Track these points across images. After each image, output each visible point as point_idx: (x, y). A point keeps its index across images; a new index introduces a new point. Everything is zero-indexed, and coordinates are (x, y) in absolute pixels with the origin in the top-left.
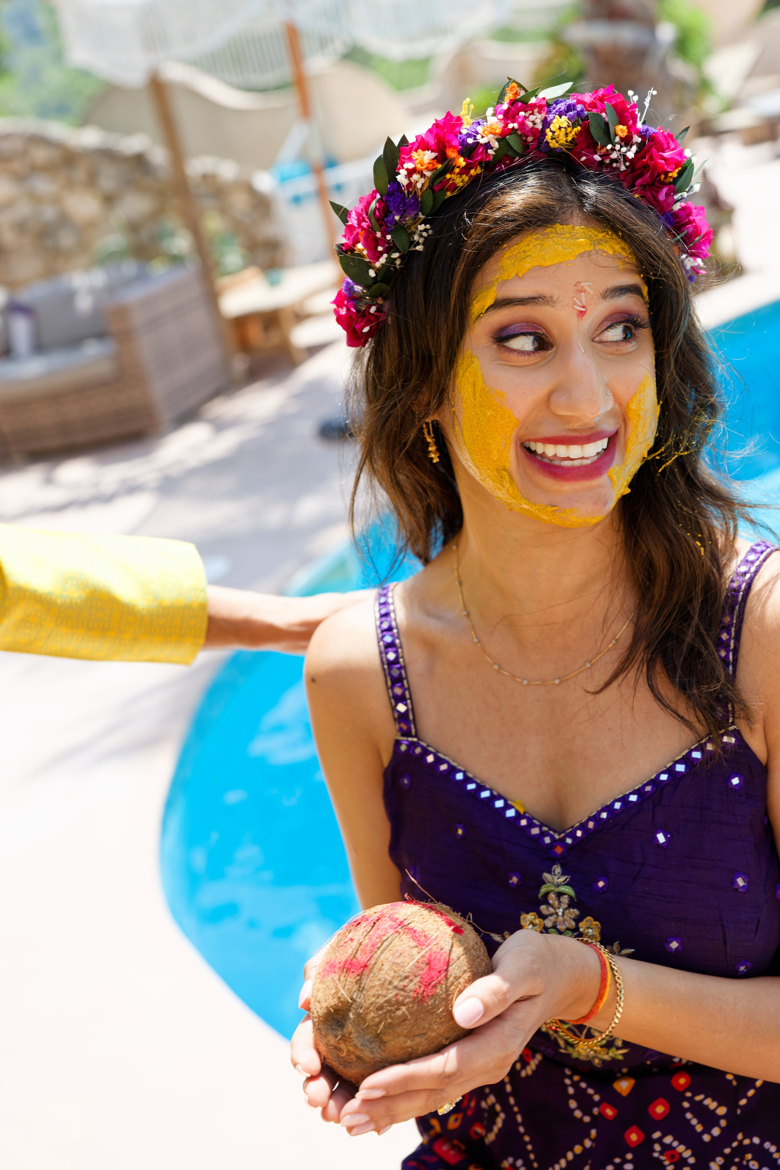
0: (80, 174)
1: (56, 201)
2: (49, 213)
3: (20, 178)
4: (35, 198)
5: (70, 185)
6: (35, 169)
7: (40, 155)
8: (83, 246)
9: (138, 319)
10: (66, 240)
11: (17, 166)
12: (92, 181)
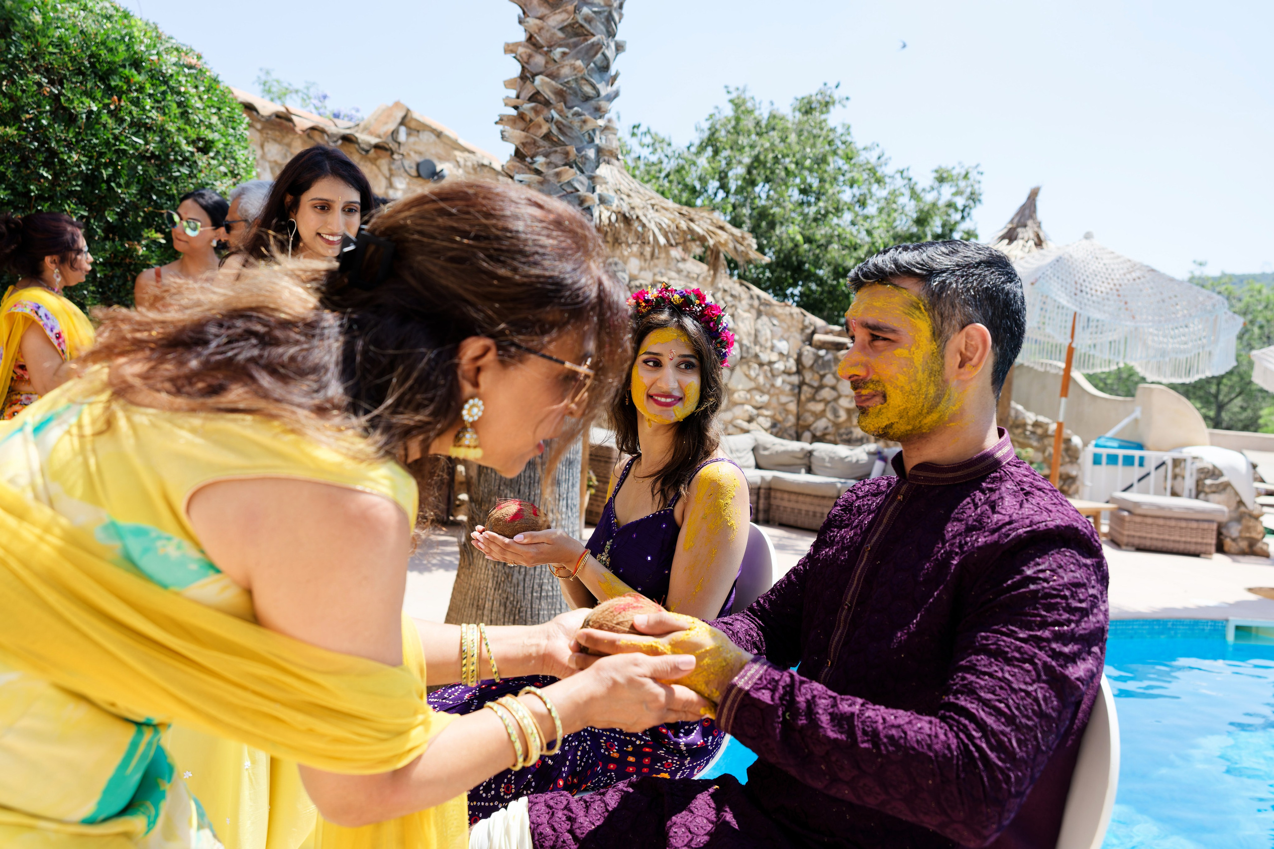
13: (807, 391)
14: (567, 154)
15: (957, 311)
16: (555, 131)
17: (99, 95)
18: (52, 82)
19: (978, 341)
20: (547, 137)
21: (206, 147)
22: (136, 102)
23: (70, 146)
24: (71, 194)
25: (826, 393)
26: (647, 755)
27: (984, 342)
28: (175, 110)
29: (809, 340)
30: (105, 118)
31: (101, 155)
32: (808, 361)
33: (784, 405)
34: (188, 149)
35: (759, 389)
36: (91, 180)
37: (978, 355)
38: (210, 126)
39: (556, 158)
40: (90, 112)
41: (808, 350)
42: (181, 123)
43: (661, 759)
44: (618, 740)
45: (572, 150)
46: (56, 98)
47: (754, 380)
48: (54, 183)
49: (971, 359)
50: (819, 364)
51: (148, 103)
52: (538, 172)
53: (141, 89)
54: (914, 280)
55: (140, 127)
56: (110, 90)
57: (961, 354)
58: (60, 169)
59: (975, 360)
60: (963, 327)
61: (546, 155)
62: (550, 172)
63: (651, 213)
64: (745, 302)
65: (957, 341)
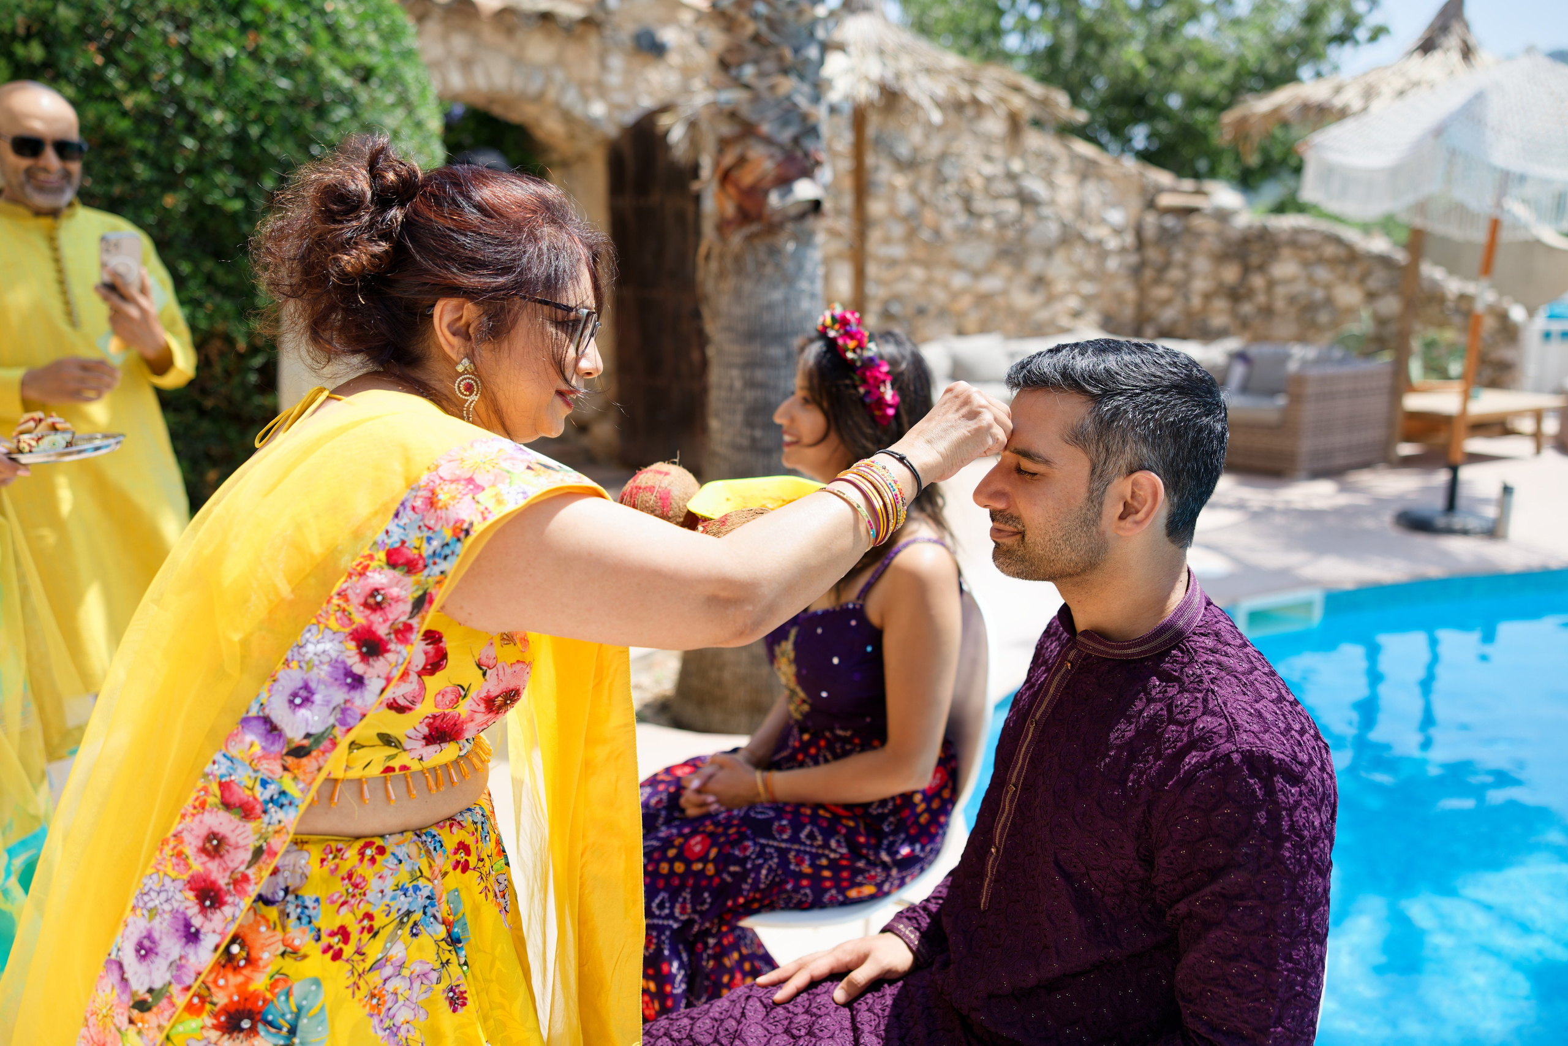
0: (1356, 271)
1: (1328, 287)
2: (1319, 294)
3: (1306, 264)
4: (1311, 280)
5: (1345, 279)
6: (1321, 260)
7: (1330, 250)
8: (1335, 324)
9: (1311, 389)
10: (1323, 317)
11: (1310, 255)
12: (1362, 280)
13: (1148, 274)
14: (780, 58)
15: (1128, 448)
16: (763, 28)
17: (232, 33)
18: (178, 28)
19: (1145, 492)
20: (756, 38)
21: (365, 75)
22: (278, 35)
23: (210, 104)
24: (220, 163)
25: (1175, 274)
26: (844, 868)
27: (1155, 495)
28: (323, 37)
29: (1151, 205)
30: (246, 64)
31: (246, 109)
32: (1150, 232)
33: (1119, 297)
34: (347, 83)
35: (1087, 276)
36: (240, 140)
37: (1145, 509)
38: (369, 49)
39: (769, 65)
40: (226, 59)
41: (1151, 219)
42: (333, 51)
43: (861, 871)
44: (810, 853)
45: (788, 53)
46: (185, 48)
47: (1080, 264)
48: (201, 151)
49: (1137, 512)
50: (1166, 237)
51: (291, 35)
52: (747, 87)
53: (280, 18)
54: (1083, 398)
55: (285, 66)
56: (245, 27)
57: (1125, 504)
58: (205, 135)
59: (1141, 515)
60: (1131, 472)
61: (756, 62)
62: (762, 85)
63: (924, 81)
64: (1064, 163)
65: (1121, 487)
